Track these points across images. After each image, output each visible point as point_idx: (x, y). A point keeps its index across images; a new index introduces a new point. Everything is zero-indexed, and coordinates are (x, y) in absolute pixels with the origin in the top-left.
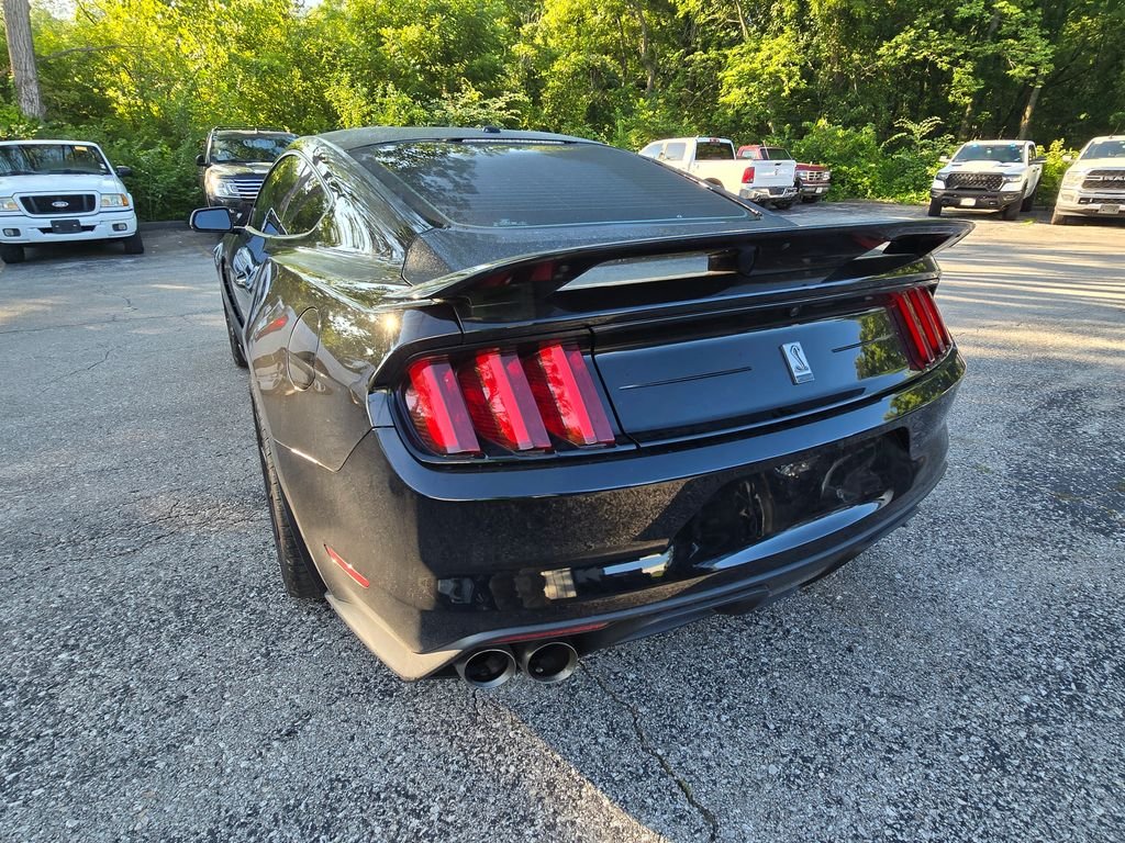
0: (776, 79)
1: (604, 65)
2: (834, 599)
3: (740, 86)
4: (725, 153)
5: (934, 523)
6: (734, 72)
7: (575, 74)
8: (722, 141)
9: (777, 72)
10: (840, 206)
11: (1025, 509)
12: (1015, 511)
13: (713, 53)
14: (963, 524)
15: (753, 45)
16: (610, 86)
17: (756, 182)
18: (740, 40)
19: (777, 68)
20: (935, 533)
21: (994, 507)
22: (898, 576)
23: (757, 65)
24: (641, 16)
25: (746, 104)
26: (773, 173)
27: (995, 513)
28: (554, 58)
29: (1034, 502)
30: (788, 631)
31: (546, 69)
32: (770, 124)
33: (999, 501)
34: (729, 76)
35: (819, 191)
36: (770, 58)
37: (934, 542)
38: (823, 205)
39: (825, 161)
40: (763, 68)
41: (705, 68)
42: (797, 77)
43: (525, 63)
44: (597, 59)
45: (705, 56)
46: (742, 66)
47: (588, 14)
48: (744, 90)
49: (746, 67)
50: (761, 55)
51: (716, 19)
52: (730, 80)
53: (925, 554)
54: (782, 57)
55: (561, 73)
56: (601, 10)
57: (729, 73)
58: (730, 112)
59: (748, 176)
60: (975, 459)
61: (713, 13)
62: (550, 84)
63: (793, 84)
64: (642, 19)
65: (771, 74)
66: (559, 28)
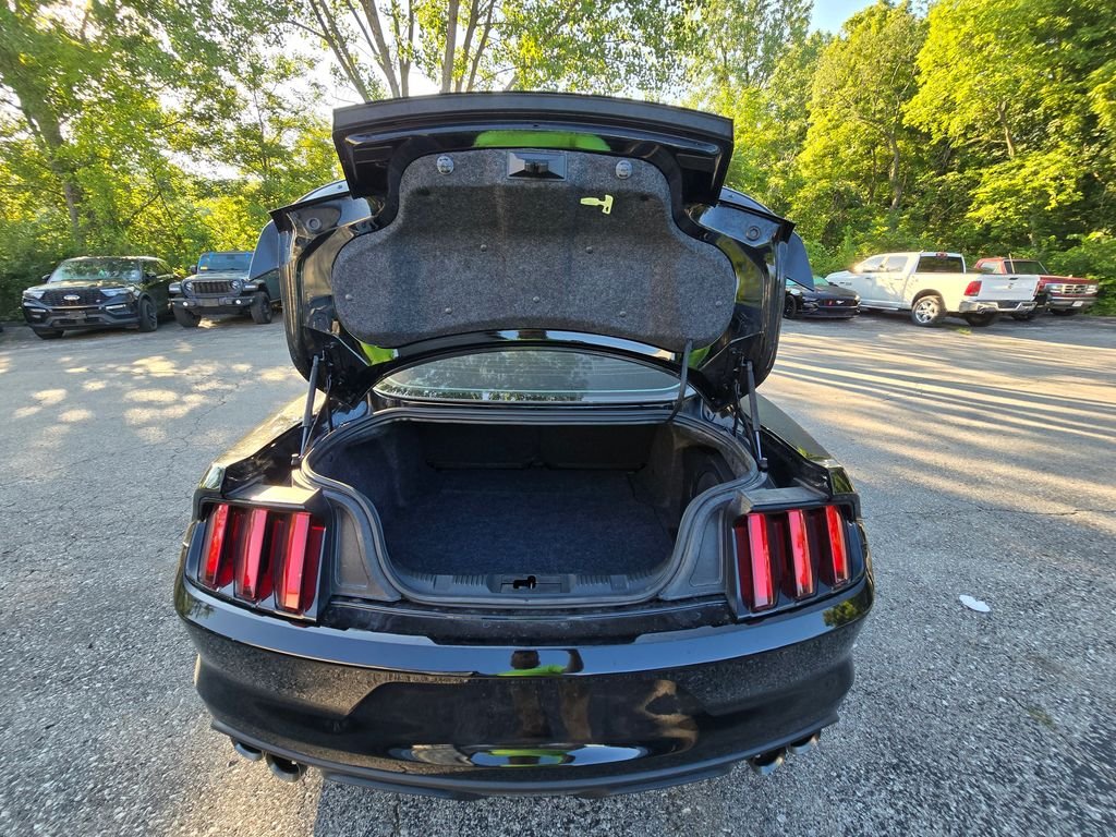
0: (1042, 193)
1: (848, 190)
2: (680, 808)
3: (993, 202)
4: (952, 266)
5: (895, 767)
6: (988, 189)
7: (819, 197)
8: (950, 255)
9: (1044, 186)
10: (1106, 321)
11: (1066, 807)
12: (1045, 803)
13: (969, 173)
14: (937, 786)
15: (1018, 161)
16: (851, 206)
17: (982, 294)
18: (1005, 158)
19: (1042, 183)
20: (885, 781)
21: (1012, 781)
22: (782, 819)
23: (1018, 180)
24: (895, 146)
25: (998, 218)
26: (1006, 287)
27: (1003, 792)
28: (801, 186)
29: (1092, 802)
30: (598, 822)
31: (792, 195)
32: (1030, 236)
33: (1030, 776)
34: (982, 193)
35: (1078, 304)
36: (1035, 173)
37: (872, 793)
38: (1082, 319)
39: (1095, 272)
40: (1025, 183)
41: (958, 186)
42: (1070, 190)
43: (773, 191)
44: (841, 185)
45: (960, 175)
46: (1000, 182)
47: (842, 148)
48: (997, 205)
49: (1003, 183)
50: (1024, 172)
51: (980, 141)
52: (981, 197)
53: (844, 804)
54: (1053, 171)
55: (806, 197)
56: (855, 144)
57: (982, 190)
58: (978, 226)
59: (973, 289)
60: (1041, 699)
61: (978, 136)
62: (795, 207)
63: (1062, 197)
64: (895, 148)
65: (1034, 188)
66: (814, 161)
